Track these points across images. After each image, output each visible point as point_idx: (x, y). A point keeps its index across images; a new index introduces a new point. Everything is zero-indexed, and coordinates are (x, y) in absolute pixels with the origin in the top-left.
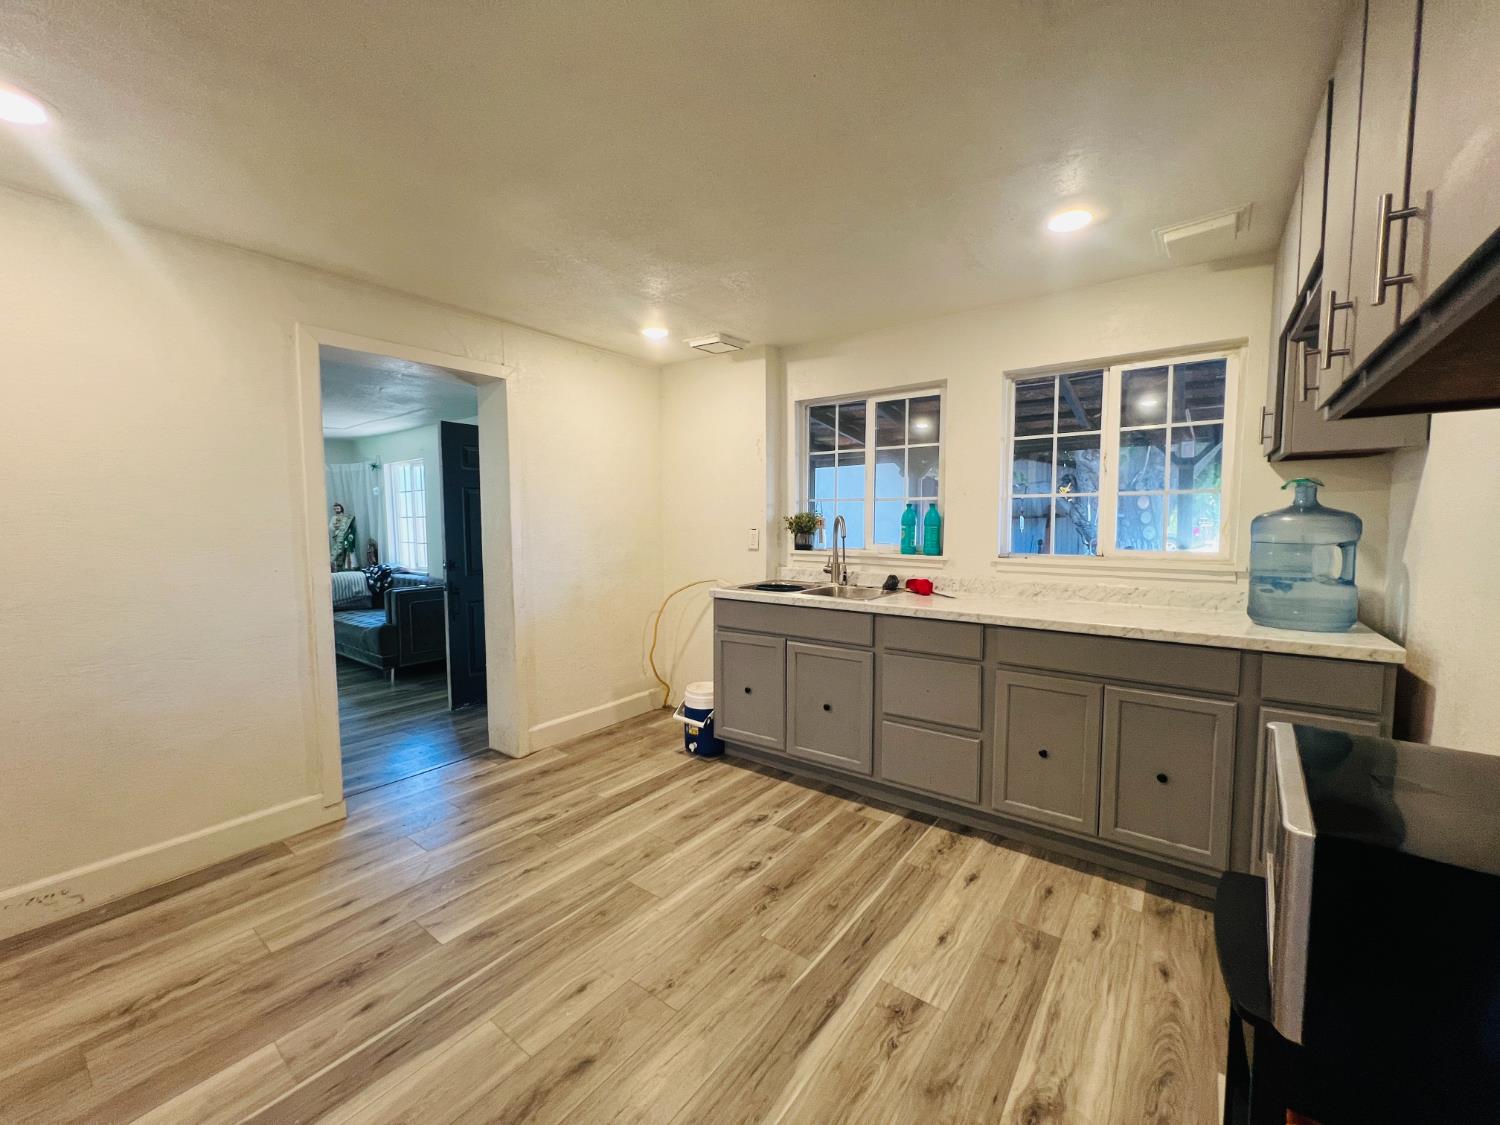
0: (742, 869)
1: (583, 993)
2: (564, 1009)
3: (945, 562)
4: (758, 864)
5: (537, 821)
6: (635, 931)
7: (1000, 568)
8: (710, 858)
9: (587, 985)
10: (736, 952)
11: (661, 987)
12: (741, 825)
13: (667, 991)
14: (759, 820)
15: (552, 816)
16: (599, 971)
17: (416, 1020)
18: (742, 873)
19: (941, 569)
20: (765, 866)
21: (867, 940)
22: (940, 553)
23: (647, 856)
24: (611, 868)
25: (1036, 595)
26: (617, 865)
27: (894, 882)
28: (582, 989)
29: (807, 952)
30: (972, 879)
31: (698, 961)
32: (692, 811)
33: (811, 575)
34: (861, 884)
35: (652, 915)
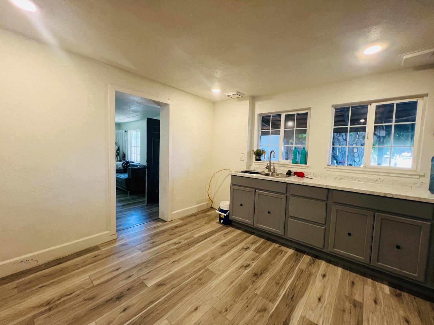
0: (244, 266)
1: (197, 311)
2: (191, 317)
3: (308, 167)
4: (249, 265)
5: (175, 244)
6: (212, 287)
7: (327, 169)
8: (233, 261)
9: (198, 307)
10: (247, 298)
11: (223, 310)
12: (241, 250)
13: (226, 313)
14: (247, 248)
15: (180, 242)
16: (201, 302)
17: (141, 316)
18: (244, 268)
19: (306, 169)
20: (252, 265)
21: (292, 297)
22: (306, 164)
23: (212, 259)
24: (201, 262)
25: (341, 179)
26: (203, 261)
27: (297, 275)
28: (196, 309)
29: (272, 301)
30: (324, 276)
31: (235, 301)
32: (225, 244)
33: (261, 169)
34: (285, 275)
35: (216, 281)
